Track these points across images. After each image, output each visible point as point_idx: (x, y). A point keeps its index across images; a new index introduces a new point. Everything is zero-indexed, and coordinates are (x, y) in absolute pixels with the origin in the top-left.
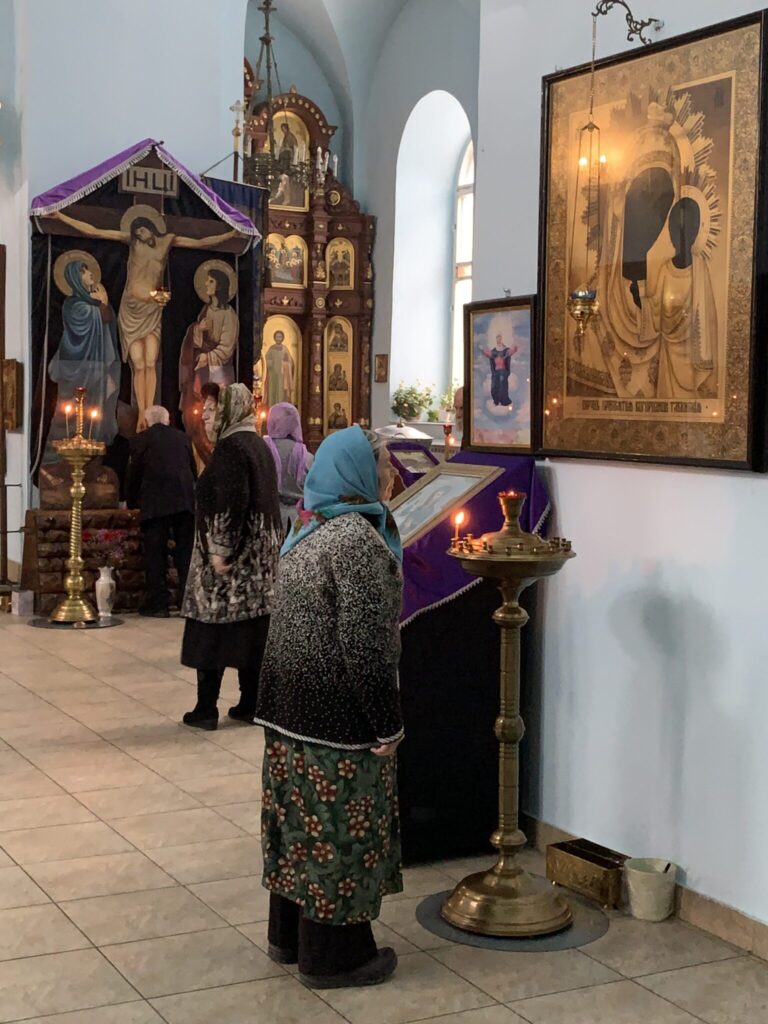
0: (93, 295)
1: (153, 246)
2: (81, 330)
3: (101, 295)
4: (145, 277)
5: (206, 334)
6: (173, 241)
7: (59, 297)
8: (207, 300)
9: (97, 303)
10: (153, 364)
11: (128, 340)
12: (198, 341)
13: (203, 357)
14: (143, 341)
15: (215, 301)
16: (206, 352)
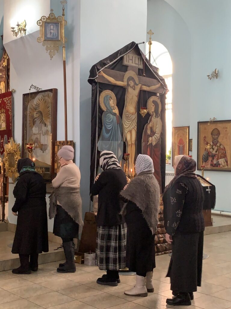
0: (114, 111)
1: (134, 89)
2: (109, 127)
3: (116, 111)
4: (131, 103)
5: (151, 128)
6: (141, 88)
7: (101, 111)
8: (152, 114)
9: (115, 114)
10: (134, 142)
11: (126, 131)
12: (149, 132)
13: (150, 138)
14: (131, 132)
15: (154, 114)
16: (151, 137)
